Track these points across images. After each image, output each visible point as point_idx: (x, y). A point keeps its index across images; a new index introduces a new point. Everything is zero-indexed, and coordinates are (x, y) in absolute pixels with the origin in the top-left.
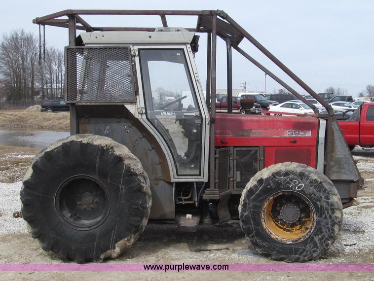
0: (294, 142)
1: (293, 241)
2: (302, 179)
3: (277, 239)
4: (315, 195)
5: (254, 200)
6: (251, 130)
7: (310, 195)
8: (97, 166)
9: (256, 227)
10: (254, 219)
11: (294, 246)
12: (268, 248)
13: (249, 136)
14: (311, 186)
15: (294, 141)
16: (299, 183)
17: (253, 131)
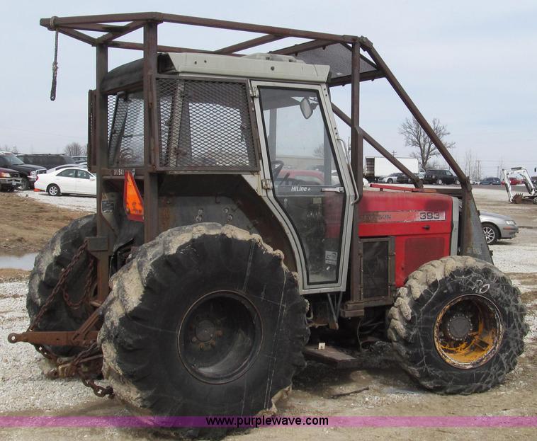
0: (428, 229)
1: (473, 365)
2: (487, 278)
3: (454, 363)
4: (502, 298)
5: (426, 312)
6: (378, 212)
7: (497, 298)
8: (248, 274)
9: (427, 350)
10: (425, 340)
11: (474, 371)
12: (443, 378)
13: (376, 222)
14: (498, 286)
15: (426, 227)
16: (484, 283)
17: (380, 213)
